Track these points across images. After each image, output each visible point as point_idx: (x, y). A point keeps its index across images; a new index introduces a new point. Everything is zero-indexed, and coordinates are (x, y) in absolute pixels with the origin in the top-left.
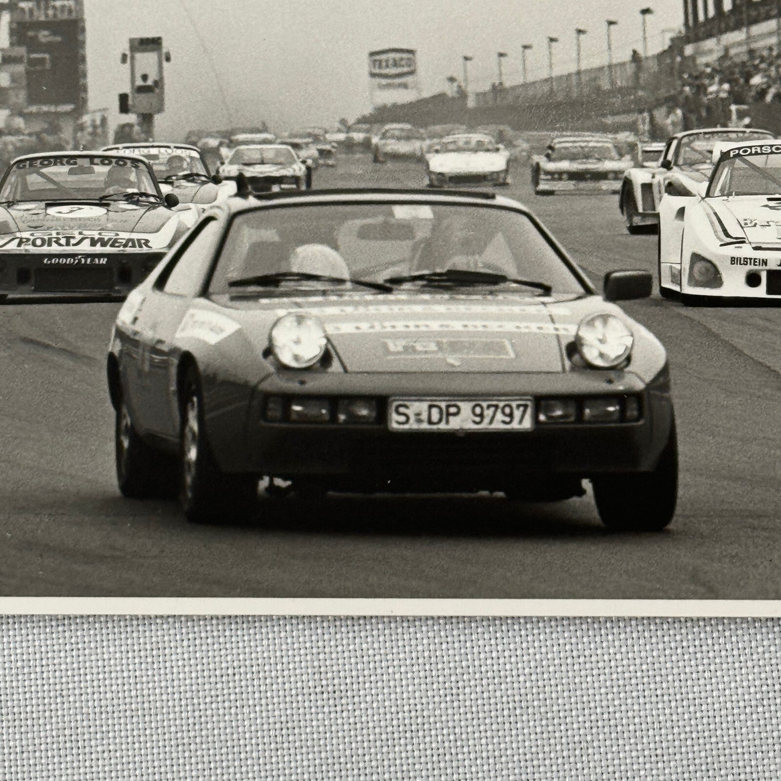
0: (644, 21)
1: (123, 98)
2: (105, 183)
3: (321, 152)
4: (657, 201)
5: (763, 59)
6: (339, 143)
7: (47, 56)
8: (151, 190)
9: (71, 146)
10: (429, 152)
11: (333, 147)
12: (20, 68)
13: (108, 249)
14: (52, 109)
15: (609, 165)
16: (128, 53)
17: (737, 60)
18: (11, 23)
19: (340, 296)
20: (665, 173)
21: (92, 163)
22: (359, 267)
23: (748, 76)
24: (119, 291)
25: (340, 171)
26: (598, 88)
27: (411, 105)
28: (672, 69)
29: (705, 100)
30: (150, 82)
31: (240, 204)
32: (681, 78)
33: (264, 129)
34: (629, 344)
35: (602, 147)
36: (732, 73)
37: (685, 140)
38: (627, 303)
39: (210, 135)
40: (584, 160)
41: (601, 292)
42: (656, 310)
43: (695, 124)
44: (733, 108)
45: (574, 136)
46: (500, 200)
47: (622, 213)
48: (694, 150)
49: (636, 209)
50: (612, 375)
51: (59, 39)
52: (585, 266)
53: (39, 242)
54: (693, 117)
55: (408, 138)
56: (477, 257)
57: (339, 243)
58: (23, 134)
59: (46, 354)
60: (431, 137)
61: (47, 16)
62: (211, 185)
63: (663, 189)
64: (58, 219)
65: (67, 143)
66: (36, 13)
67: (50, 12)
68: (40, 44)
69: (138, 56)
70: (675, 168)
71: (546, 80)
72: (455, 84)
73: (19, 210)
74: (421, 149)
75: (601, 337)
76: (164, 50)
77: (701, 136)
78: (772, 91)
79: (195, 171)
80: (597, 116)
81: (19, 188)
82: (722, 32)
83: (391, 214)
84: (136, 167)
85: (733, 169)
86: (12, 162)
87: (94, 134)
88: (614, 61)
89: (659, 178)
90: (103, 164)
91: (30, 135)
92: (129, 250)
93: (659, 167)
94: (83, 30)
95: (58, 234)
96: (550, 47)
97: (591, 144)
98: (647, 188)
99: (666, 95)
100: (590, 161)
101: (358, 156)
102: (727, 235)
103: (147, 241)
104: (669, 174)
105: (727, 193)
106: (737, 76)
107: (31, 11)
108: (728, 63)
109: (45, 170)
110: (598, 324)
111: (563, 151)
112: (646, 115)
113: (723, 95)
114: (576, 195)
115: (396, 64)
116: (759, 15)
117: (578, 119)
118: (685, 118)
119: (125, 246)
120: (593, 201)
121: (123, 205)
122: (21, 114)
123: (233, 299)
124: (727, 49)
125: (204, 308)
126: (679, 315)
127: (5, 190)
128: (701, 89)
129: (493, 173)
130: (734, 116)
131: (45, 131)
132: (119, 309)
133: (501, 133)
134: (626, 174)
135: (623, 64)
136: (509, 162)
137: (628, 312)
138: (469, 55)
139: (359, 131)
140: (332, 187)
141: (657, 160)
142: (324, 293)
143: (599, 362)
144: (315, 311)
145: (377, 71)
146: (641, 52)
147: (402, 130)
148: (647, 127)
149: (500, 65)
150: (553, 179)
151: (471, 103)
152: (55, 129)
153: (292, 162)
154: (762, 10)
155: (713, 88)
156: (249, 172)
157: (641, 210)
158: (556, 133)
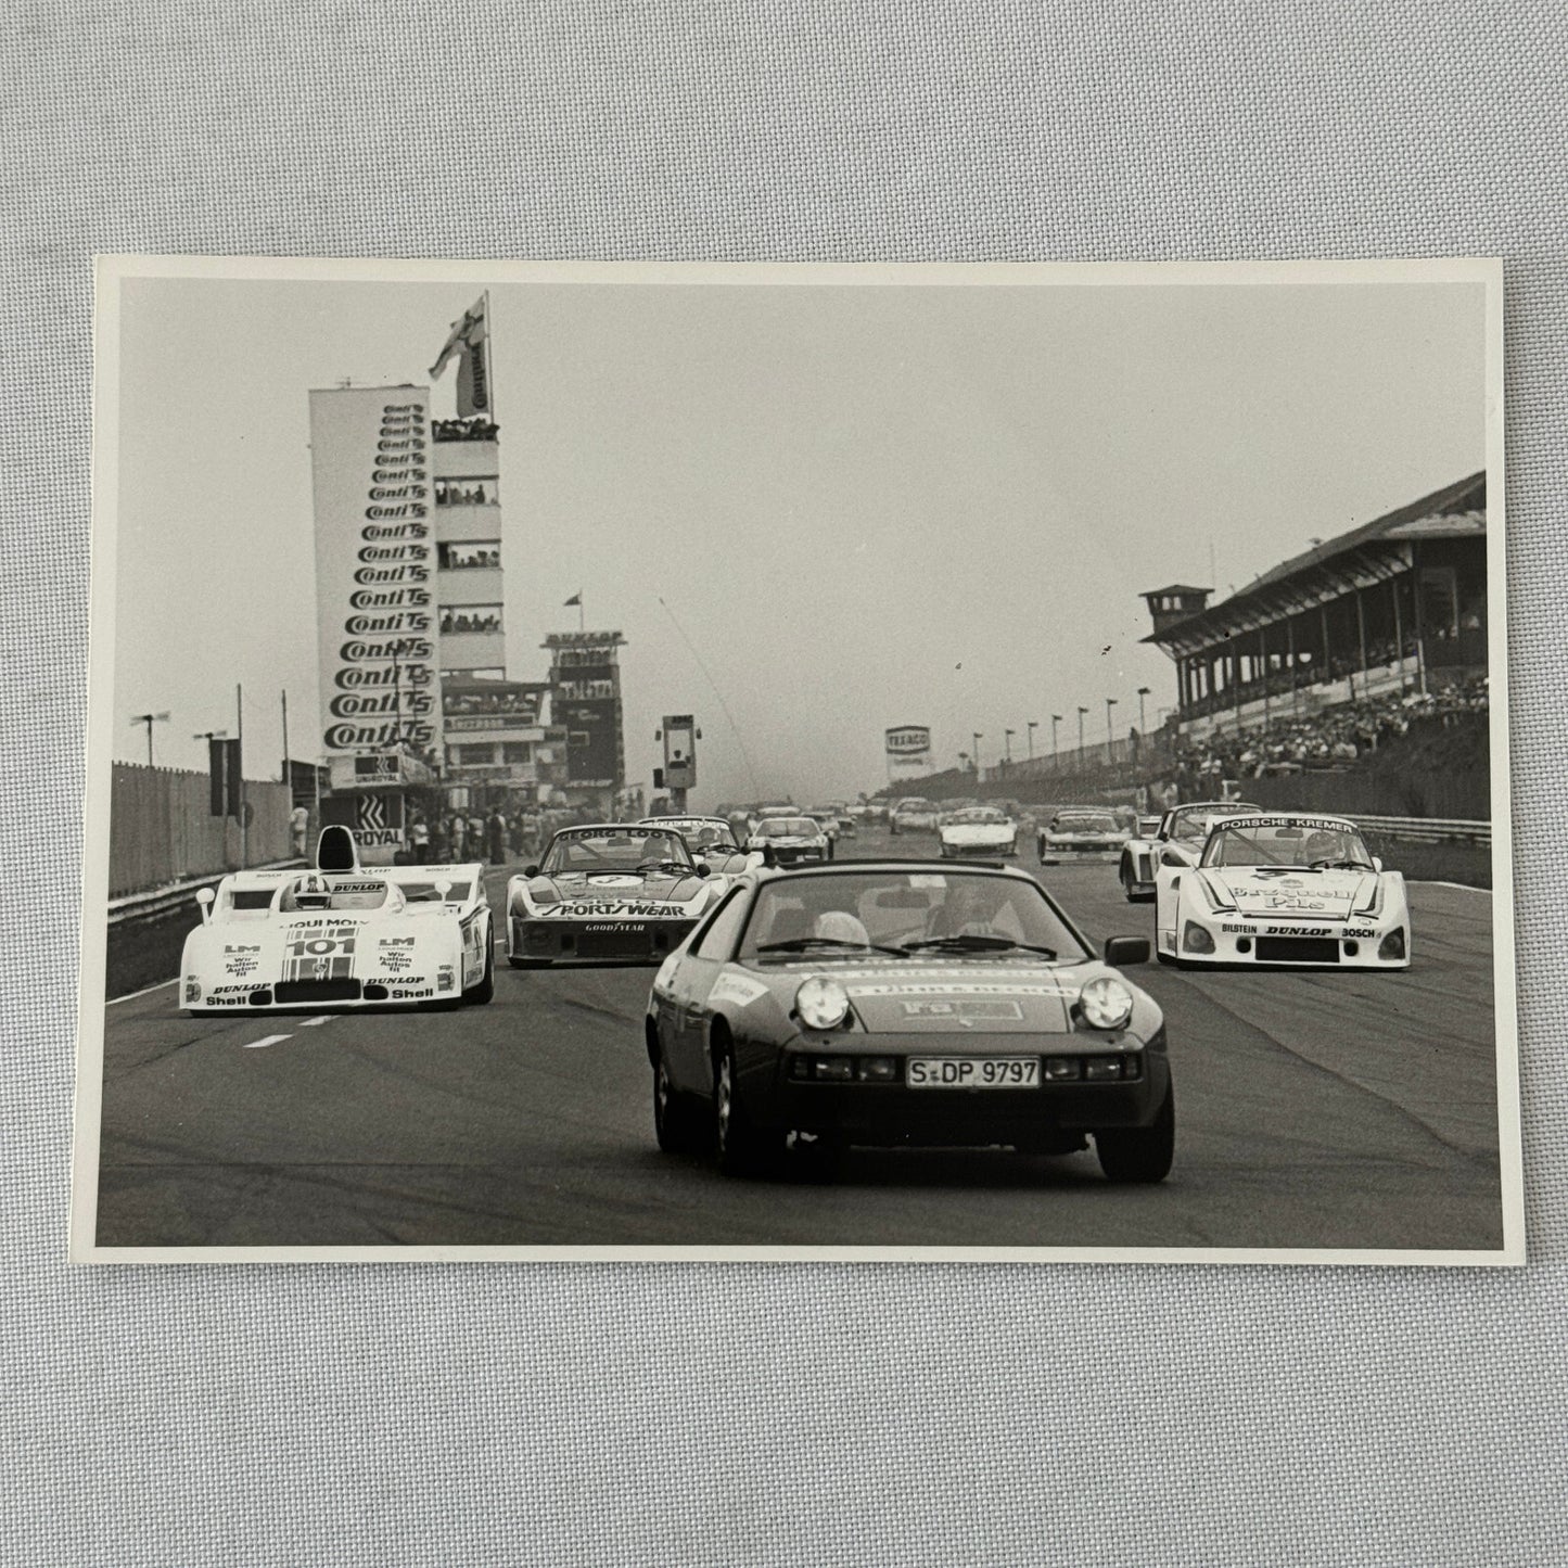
0: (1142, 702)
1: (658, 773)
2: (642, 853)
3: (842, 824)
4: (1154, 871)
5: (1252, 737)
6: (859, 815)
7: (586, 733)
8: (684, 861)
9: (609, 819)
10: (942, 824)
11: (853, 820)
12: (562, 745)
13: (645, 917)
14: (592, 784)
15: (1109, 837)
16: (662, 730)
17: (1229, 738)
18: (552, 702)
19: (861, 960)
20: (1161, 844)
21: (629, 835)
22: (879, 933)
23: (1239, 754)
24: (656, 956)
25: (860, 842)
26: (1099, 764)
27: (926, 780)
28: (1168, 746)
29: (1198, 775)
30: (682, 758)
31: (767, 873)
32: (1176, 754)
33: (790, 803)
34: (1129, 1006)
35: (1103, 820)
36: (1224, 750)
37: (1180, 814)
38: (1127, 967)
39: (739, 808)
40: (1086, 832)
41: (1102, 956)
42: (1152, 974)
43: (1190, 797)
44: (1225, 783)
45: (1077, 809)
46: (1009, 870)
47: (1122, 882)
48: (1188, 823)
49: (1135, 878)
50: (1113, 1035)
51: (597, 717)
52: (1088, 933)
53: (581, 910)
54: (1187, 792)
55: (923, 811)
56: (987, 923)
57: (860, 910)
58: (565, 808)
59: (589, 1017)
60: (944, 810)
61: (586, 695)
62: (740, 856)
63: (1160, 860)
64: (599, 888)
65: (607, 816)
66: (575, 692)
67: (589, 692)
68: (582, 722)
69: (671, 733)
70: (1171, 840)
71: (1051, 756)
72: (967, 760)
73: (563, 880)
74: (935, 821)
75: (1102, 999)
76: (695, 728)
77: (1195, 809)
78: (1261, 767)
79: (725, 843)
80: (1098, 790)
81: (562, 858)
82: (1214, 711)
83: (908, 883)
84: (671, 839)
85: (1224, 841)
86: (555, 834)
87: (630, 807)
88: (1114, 739)
89: (1156, 849)
90: (639, 835)
91: (572, 808)
92: (665, 917)
93: (1155, 839)
94: (620, 708)
95: (598, 902)
96: (1054, 725)
97: (1093, 817)
98: (1145, 858)
99: (1163, 771)
100: (1092, 833)
101: (876, 828)
102: (1219, 903)
103: (681, 909)
104: (1166, 845)
105: (1219, 864)
106: (1229, 752)
107: (571, 690)
108: (1220, 740)
109: (586, 842)
110: (1100, 987)
111: (1067, 823)
112: (1143, 789)
113: (1215, 771)
114: (1079, 865)
115: (911, 741)
116: (1249, 694)
117: (1081, 793)
118: (1180, 792)
119: (661, 913)
120: (1095, 871)
121: (658, 875)
122: (563, 789)
123: (762, 963)
124: (1219, 727)
125: (734, 972)
126: (1175, 978)
127: (549, 861)
128: (1194, 766)
129: (1001, 844)
130: (1226, 791)
131: (585, 804)
132: (657, 973)
133: (1009, 806)
134: (1125, 845)
135: (1122, 742)
136: (1016, 834)
137: (1128, 976)
138: (980, 732)
139: (877, 804)
140: (853, 858)
141: (1154, 832)
142: (846, 958)
143: (1101, 1024)
144: (837, 975)
145: (894, 747)
146: (1139, 730)
147: (917, 803)
148: (1145, 801)
149: (1008, 741)
150: (1058, 850)
151: (981, 778)
152: (595, 803)
153: (815, 834)
154: (1252, 691)
155: (1206, 765)
156: (776, 843)
157: (1139, 879)
158: (1061, 806)
